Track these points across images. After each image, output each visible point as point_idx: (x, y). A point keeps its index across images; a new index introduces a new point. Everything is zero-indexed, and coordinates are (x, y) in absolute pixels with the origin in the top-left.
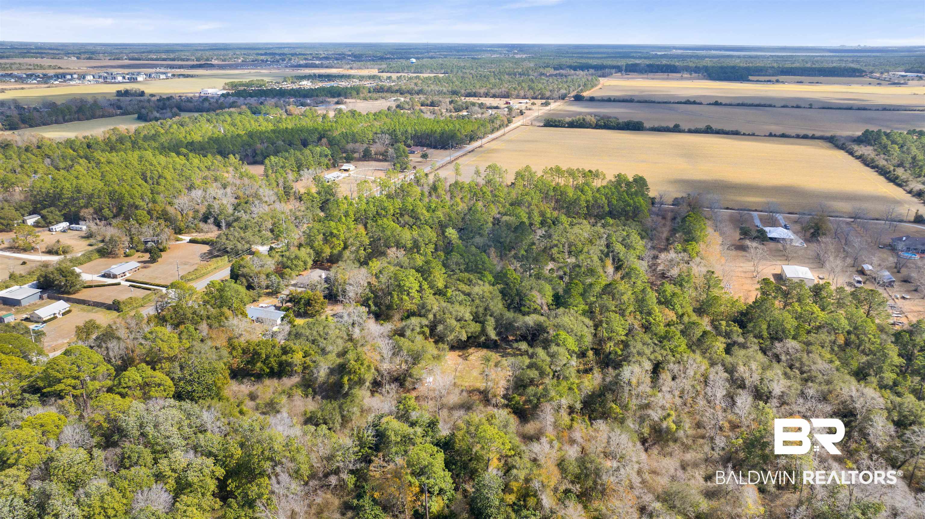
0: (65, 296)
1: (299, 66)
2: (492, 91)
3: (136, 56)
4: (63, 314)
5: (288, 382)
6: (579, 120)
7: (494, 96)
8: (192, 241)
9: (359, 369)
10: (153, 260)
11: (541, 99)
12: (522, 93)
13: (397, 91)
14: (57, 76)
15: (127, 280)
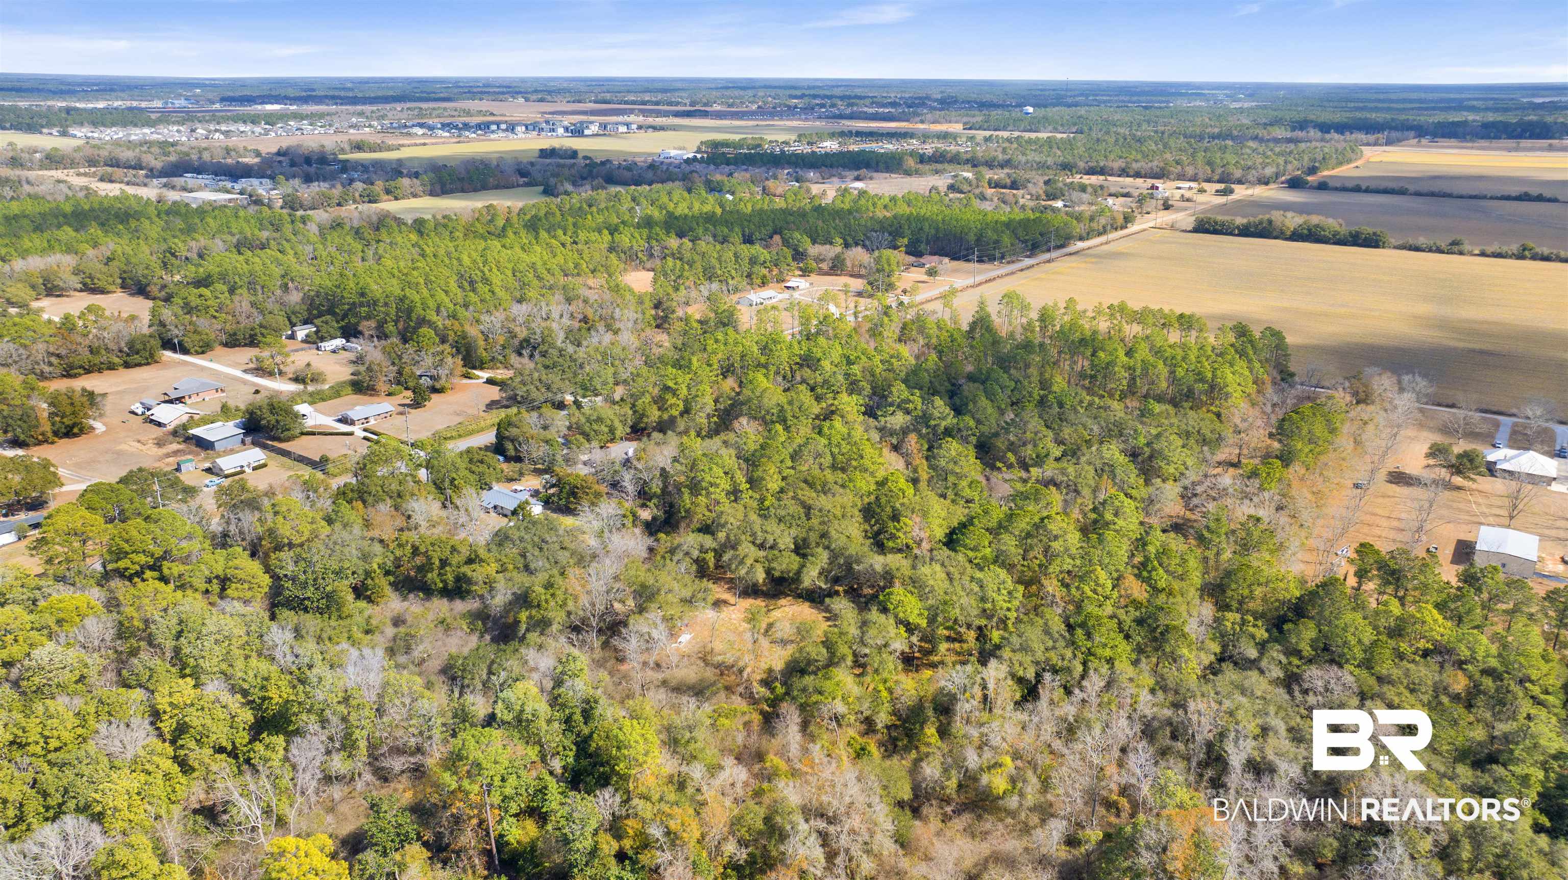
0: (276, 444)
1: (841, 117)
2: (1135, 166)
3: (608, 96)
4: (254, 469)
5: (460, 606)
6: (1261, 223)
7: (1137, 175)
8: (490, 381)
9: (547, 601)
10: (417, 404)
11: (1219, 182)
12: (1190, 171)
13: (967, 161)
14: (479, 126)
15: (365, 430)
